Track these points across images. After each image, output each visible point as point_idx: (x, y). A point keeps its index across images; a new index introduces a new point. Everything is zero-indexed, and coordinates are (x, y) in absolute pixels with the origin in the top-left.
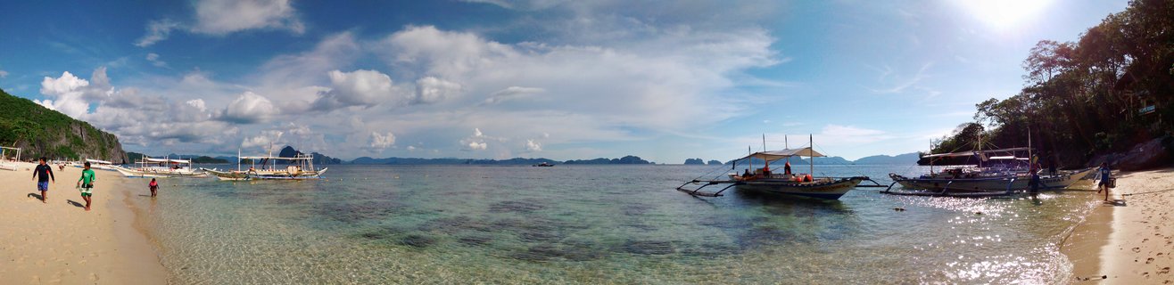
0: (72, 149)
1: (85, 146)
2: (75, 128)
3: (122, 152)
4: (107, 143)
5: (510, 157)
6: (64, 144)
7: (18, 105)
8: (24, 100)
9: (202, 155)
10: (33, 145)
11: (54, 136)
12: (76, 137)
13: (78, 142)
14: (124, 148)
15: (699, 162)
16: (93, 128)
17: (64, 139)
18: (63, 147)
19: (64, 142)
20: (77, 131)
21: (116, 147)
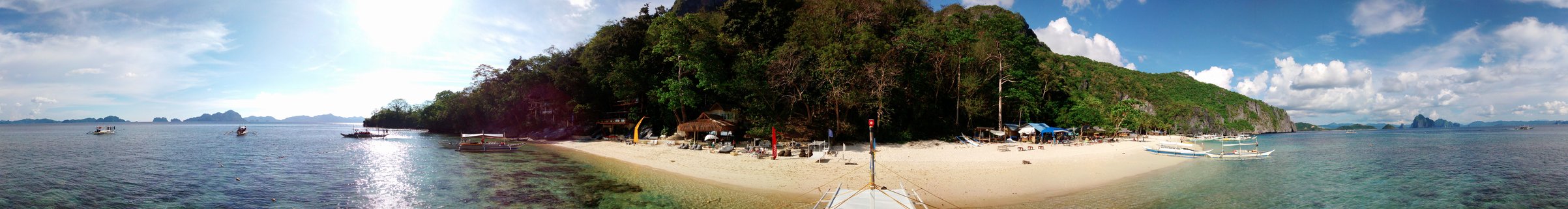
0: (1249, 121)
1: (1259, 119)
2: (1250, 105)
3: (1291, 123)
4: (1278, 116)
5: (21, 118)
6: (1242, 118)
7: (1205, 89)
8: (1210, 85)
9: (1356, 123)
10: (1202, 121)
11: (1234, 112)
12: (1252, 112)
13: (1254, 116)
14: (1292, 119)
15: (164, 120)
16: (1267, 105)
17: (1242, 114)
18: (1241, 121)
19: (1242, 116)
20: (1252, 107)
21: (1285, 119)
